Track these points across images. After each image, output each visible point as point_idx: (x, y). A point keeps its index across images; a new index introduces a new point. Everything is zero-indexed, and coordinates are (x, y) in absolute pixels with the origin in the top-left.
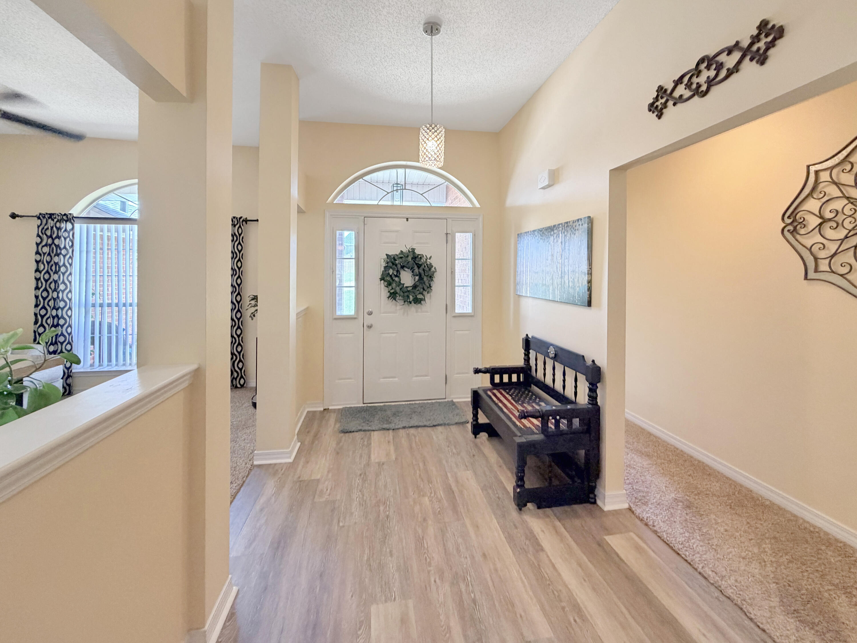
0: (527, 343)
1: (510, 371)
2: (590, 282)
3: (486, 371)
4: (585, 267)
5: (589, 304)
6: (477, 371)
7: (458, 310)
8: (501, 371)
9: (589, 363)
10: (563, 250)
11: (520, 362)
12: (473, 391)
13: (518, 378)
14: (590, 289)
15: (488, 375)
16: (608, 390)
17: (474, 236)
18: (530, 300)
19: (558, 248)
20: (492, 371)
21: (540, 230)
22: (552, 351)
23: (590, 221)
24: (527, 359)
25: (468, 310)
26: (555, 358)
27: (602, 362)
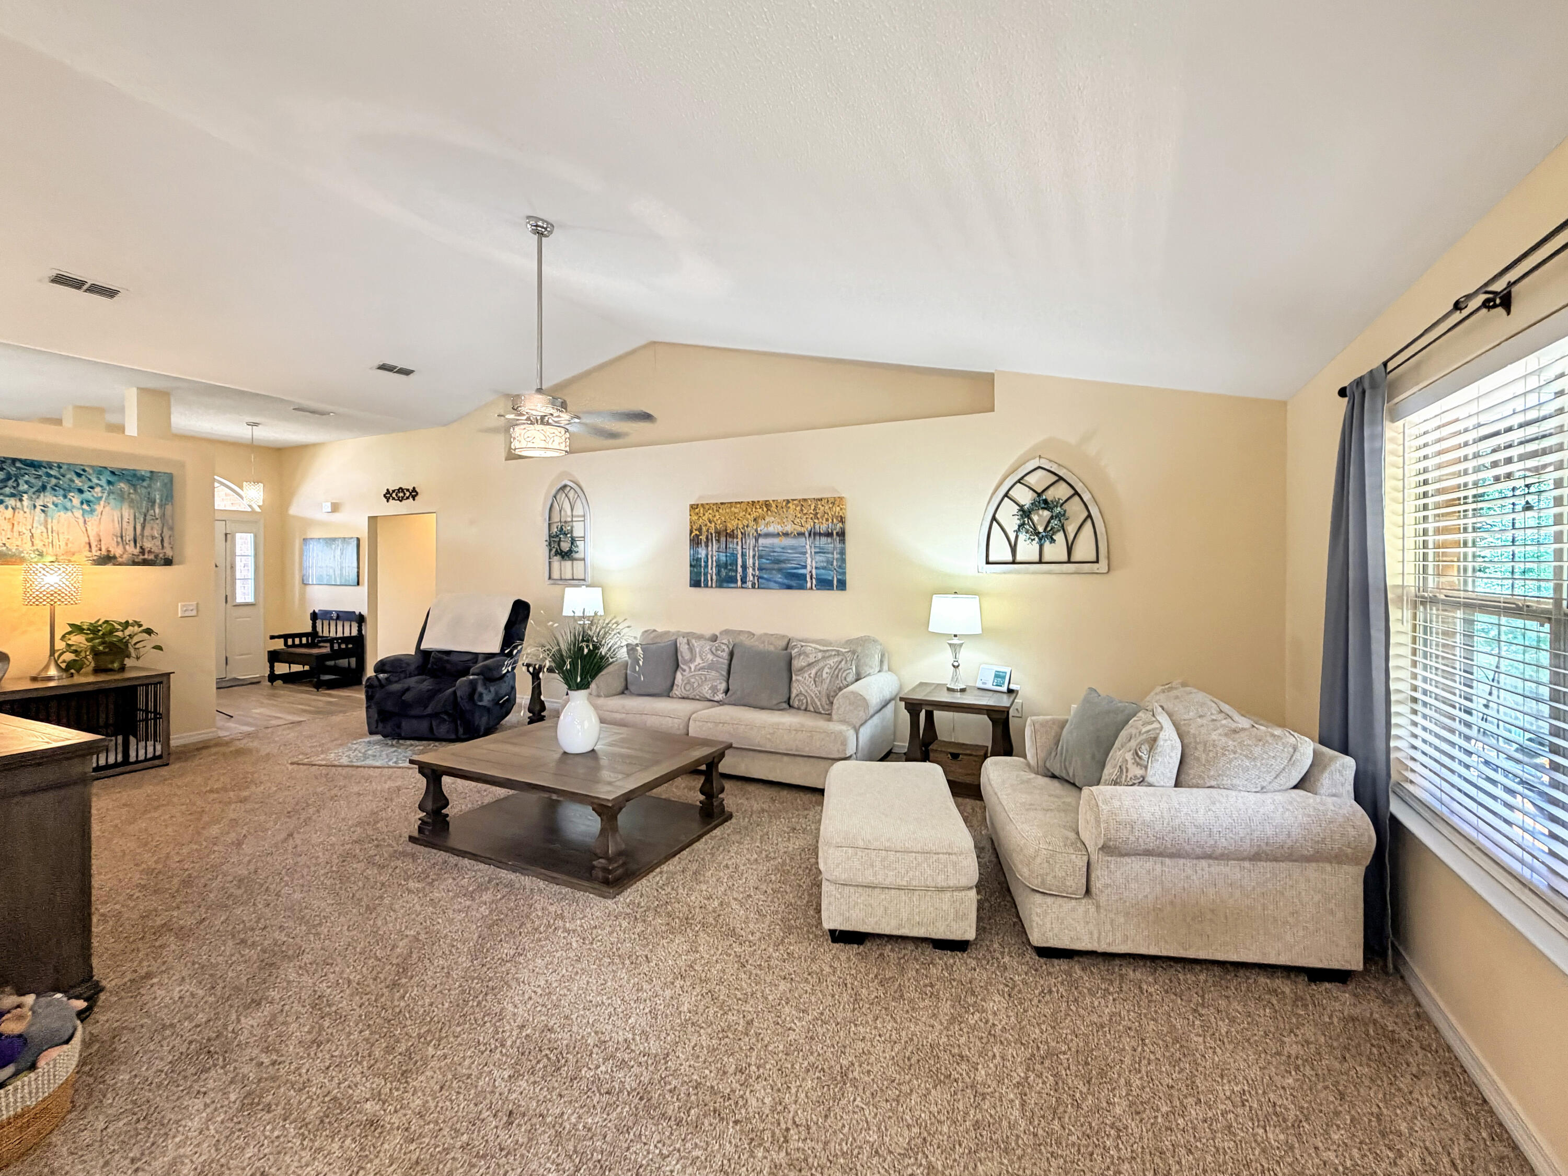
0: (314, 616)
1: (300, 636)
2: (358, 572)
3: (279, 637)
4: (355, 564)
5: (358, 584)
6: (272, 637)
7: (240, 599)
8: (293, 636)
9: (357, 613)
10: (342, 554)
11: (309, 629)
12: (269, 652)
13: (307, 640)
14: (358, 576)
15: (282, 640)
16: (368, 626)
17: (255, 536)
18: (317, 587)
19: (338, 552)
20: (285, 637)
21: (325, 539)
22: (334, 615)
23: (358, 540)
24: (314, 626)
25: (250, 599)
26: (338, 618)
27: (365, 612)
